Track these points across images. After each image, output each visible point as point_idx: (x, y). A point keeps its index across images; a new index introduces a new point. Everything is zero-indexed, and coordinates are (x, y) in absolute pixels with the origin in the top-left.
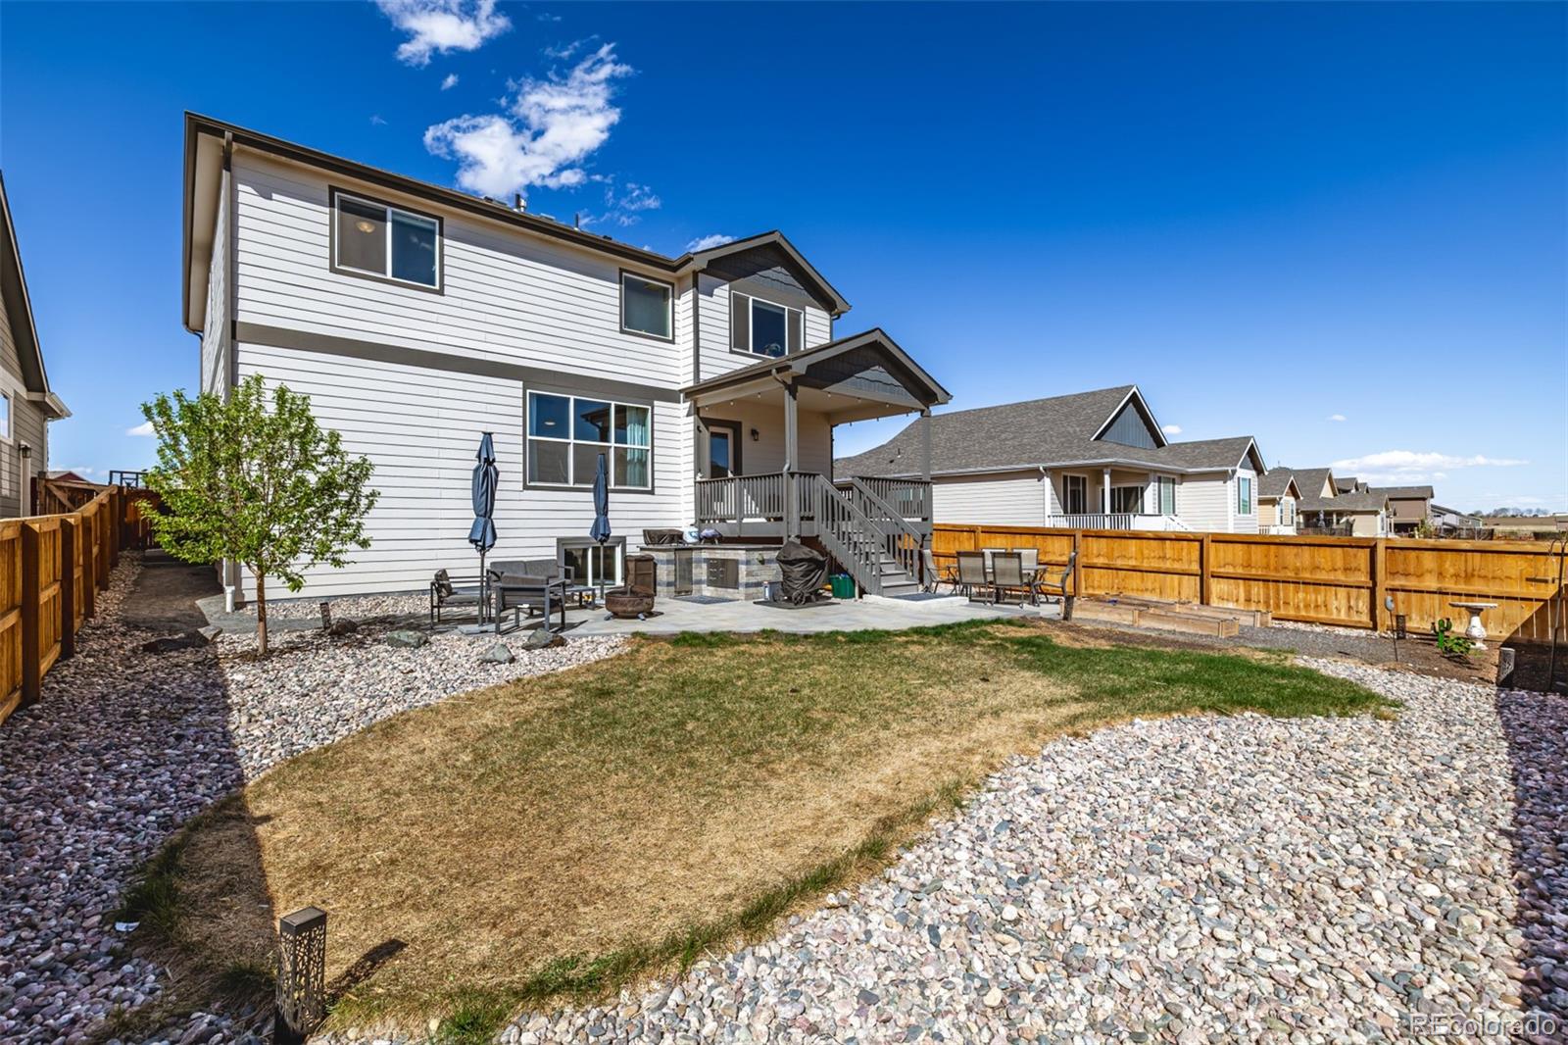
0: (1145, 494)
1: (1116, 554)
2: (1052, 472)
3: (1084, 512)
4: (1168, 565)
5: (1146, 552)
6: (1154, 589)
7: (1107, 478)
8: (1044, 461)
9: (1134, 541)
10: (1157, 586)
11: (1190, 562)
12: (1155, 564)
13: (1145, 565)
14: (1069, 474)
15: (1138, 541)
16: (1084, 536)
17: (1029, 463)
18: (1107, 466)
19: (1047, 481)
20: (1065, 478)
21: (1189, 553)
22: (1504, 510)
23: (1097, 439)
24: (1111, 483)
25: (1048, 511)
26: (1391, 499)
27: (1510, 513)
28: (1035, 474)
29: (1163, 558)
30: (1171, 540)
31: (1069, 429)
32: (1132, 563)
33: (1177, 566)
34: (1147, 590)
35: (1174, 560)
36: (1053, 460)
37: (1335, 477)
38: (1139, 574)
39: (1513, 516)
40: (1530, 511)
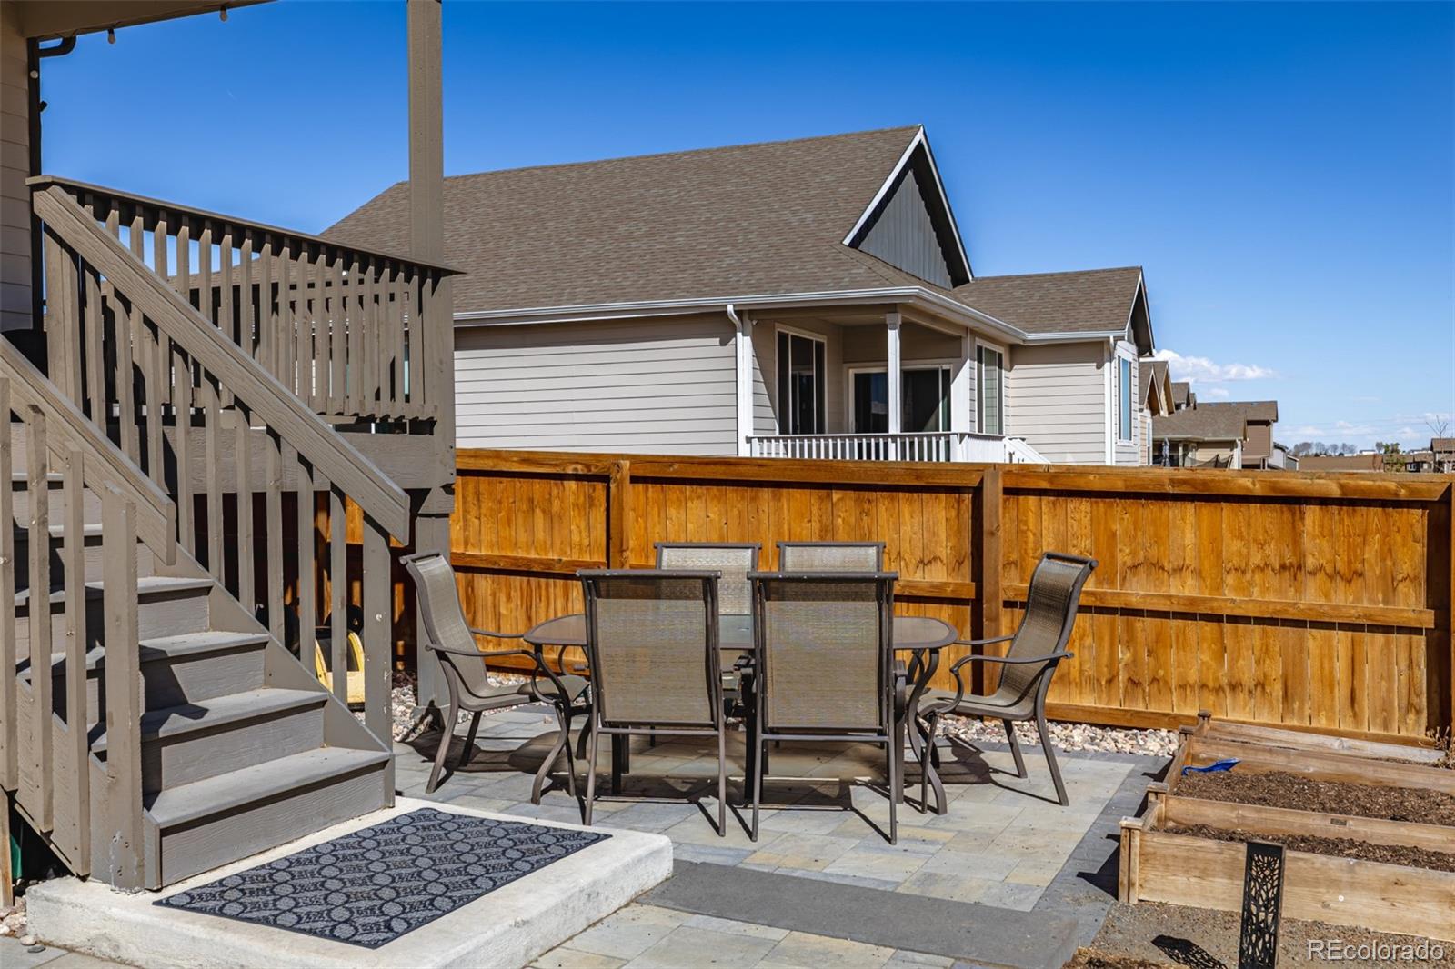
0: (953, 387)
1: (1123, 557)
2: (760, 319)
3: (821, 430)
4: (1311, 597)
5: (1232, 547)
6: (1261, 684)
7: (893, 338)
8: (735, 291)
9: (1190, 508)
10: (1275, 669)
11: (1390, 584)
12: (1267, 595)
13: (1231, 598)
14: (791, 332)
15: (1207, 509)
16: (1008, 491)
17: (700, 294)
18: (891, 307)
19: (744, 344)
20: (783, 338)
21: (1387, 552)
22: (1306, 445)
23: (855, 244)
24: (904, 356)
25: (746, 428)
26: (1250, 423)
27: (1313, 451)
28: (714, 323)
29: (1294, 570)
30: (1324, 502)
31: (788, 215)
32: (1184, 589)
33: (1344, 602)
34: (1235, 687)
35: (1335, 575)
36: (759, 289)
37: (1173, 380)
38: (1209, 627)
39: (1316, 455)
40: (1335, 447)
